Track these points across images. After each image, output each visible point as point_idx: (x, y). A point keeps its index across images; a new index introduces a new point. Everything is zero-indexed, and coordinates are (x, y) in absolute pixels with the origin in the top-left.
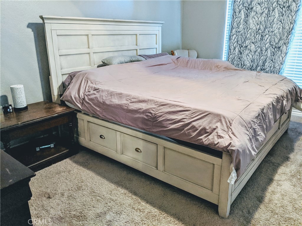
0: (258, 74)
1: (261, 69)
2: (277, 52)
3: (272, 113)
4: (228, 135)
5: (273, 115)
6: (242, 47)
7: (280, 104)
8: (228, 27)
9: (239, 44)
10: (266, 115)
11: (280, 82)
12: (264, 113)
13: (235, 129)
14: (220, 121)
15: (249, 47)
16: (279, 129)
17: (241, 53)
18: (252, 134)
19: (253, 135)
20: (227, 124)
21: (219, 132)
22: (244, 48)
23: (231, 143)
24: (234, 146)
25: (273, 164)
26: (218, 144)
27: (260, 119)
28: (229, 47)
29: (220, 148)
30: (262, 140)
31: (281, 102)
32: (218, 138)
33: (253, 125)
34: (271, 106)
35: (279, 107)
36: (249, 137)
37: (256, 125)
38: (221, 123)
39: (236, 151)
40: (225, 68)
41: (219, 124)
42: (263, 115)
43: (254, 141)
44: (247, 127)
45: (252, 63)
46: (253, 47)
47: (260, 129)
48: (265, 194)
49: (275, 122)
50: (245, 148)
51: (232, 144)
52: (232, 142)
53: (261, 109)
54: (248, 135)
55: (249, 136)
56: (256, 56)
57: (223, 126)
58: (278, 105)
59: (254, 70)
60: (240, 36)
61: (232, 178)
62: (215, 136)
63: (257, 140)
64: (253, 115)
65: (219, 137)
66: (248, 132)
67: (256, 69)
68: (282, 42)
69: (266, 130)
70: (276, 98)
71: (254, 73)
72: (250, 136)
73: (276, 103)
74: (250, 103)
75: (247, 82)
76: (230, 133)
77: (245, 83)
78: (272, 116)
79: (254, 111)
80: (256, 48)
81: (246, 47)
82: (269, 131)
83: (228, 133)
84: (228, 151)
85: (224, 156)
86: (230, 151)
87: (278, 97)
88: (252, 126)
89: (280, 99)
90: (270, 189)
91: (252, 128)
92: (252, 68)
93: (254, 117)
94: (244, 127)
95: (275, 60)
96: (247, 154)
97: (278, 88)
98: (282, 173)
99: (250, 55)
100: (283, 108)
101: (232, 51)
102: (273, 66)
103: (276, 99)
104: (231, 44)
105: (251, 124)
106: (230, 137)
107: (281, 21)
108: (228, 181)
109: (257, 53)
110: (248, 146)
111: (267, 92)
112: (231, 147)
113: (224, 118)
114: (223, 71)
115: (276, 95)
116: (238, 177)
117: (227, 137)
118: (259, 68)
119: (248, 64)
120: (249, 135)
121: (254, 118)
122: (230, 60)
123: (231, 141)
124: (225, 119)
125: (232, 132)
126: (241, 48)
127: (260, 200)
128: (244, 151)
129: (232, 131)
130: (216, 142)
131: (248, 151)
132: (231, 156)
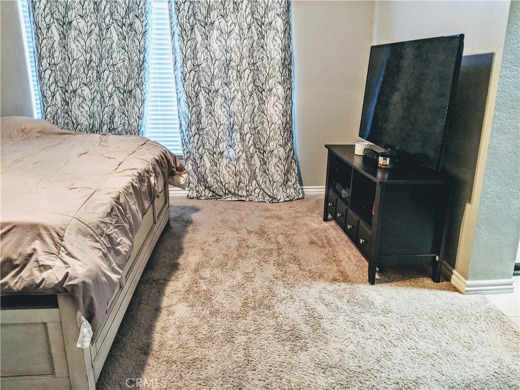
0: (104, 138)
1: (109, 129)
2: (129, 99)
3: (135, 200)
4: (60, 259)
5: (137, 204)
6: (67, 91)
7: (146, 184)
8: (33, 55)
9: (61, 88)
10: (126, 206)
11: (141, 149)
12: (121, 205)
13: (72, 244)
14: (40, 236)
15: (79, 91)
16: (155, 223)
17: (68, 103)
18: (105, 245)
19: (109, 245)
20: (53, 240)
21: (40, 258)
22: (70, 94)
23: (68, 273)
24: (76, 278)
25: (156, 282)
26: (44, 282)
27: (115, 215)
28: (42, 92)
29: (49, 289)
30: (127, 250)
31: (146, 180)
32: (41, 271)
33: (105, 229)
34: (131, 190)
35: (145, 188)
36: (101, 252)
37: (111, 227)
38: (42, 239)
39: (80, 285)
40: (39, 132)
41: (37, 244)
42: (120, 207)
43: (112, 256)
44: (94, 235)
45: (91, 119)
46: (86, 91)
47: (119, 233)
48: (151, 338)
49: (144, 215)
50: (97, 273)
51: (69, 275)
52: (70, 272)
53: (115, 198)
54: (99, 249)
55: (101, 250)
56: (96, 108)
57: (47, 245)
58: (143, 185)
59: (98, 132)
60: (58, 73)
61: (84, 337)
62: (35, 269)
63: (118, 253)
64: (102, 211)
65: (42, 268)
66: (99, 244)
67: (100, 130)
68: (132, 83)
69: (130, 232)
70: (137, 174)
71: (97, 136)
72: (103, 250)
73: (138, 183)
74: (93, 191)
75: (86, 153)
76: (63, 255)
77: (81, 156)
78: (137, 206)
79: (102, 205)
80: (92, 93)
81: (75, 91)
82: (136, 232)
83: (60, 256)
84: (65, 290)
85: (61, 301)
86: (69, 290)
87: (140, 174)
88: (103, 232)
89: (144, 176)
90: (159, 325)
91: (104, 235)
92: (93, 128)
93: (103, 215)
94: (89, 236)
95: (128, 112)
96: (102, 282)
97: (139, 158)
98: (172, 293)
99: (84, 105)
100: (152, 190)
101: (49, 100)
102: (127, 122)
103: (138, 177)
104: (45, 88)
105: (101, 229)
106: (65, 263)
107: (124, 48)
108: (79, 345)
109: (96, 102)
110: (102, 268)
111: (121, 168)
112: (69, 281)
113: (46, 228)
114: (37, 137)
115: (135, 171)
116: (93, 330)
117: (58, 263)
118: (105, 128)
119: (84, 121)
120: (101, 248)
121: (105, 216)
122: (49, 116)
123: (68, 270)
124: (48, 231)
125: (66, 252)
126: (64, 94)
127: (146, 350)
128: (96, 280)
129: (66, 250)
130: (38, 280)
131: (104, 279)
132: (73, 298)
